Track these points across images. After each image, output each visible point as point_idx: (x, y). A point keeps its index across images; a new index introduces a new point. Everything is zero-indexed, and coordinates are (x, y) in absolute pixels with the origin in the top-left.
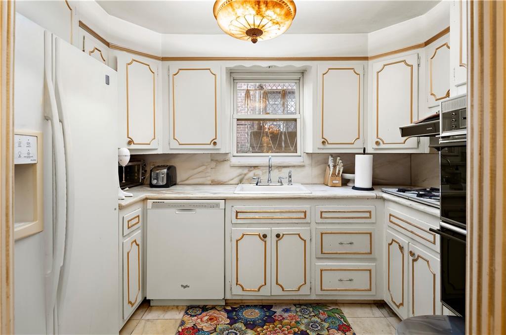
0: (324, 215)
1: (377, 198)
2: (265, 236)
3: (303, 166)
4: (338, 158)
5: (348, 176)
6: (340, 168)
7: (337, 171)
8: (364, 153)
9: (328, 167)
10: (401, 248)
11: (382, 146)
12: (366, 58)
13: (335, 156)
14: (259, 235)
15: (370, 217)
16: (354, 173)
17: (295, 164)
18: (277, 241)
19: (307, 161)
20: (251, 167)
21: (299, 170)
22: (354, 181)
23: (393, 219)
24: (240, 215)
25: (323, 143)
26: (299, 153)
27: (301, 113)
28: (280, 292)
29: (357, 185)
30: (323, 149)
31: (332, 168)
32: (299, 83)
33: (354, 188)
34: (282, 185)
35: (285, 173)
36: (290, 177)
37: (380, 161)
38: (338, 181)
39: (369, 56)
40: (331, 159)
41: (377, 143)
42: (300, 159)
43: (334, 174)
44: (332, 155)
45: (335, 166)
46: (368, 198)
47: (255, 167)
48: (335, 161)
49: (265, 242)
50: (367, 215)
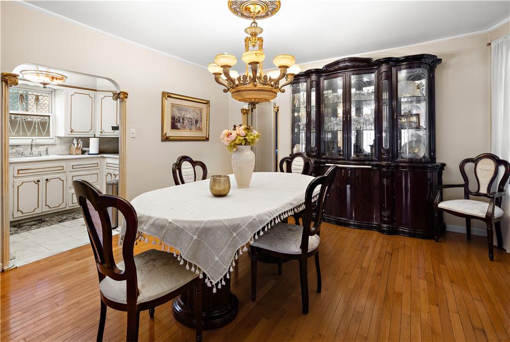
0: (74, 167)
1: (101, 157)
2: (38, 181)
3: (55, 145)
4: (80, 140)
5: (85, 149)
6: (81, 145)
7: (79, 147)
8: (95, 137)
9: (73, 145)
10: (111, 174)
11: (104, 134)
12: (96, 90)
13: (77, 138)
14: (34, 181)
15: (98, 166)
16: (89, 147)
17: (49, 143)
18: (46, 183)
19: (58, 141)
20: (14, 146)
21: (53, 147)
22: (89, 151)
23: (108, 165)
24: (20, 172)
25: (71, 131)
26: (51, 137)
27: (53, 112)
28: (48, 209)
29: (90, 153)
30: (71, 135)
31: (76, 145)
32: (52, 94)
33: (89, 154)
34: (41, 156)
35: (43, 149)
36: (47, 151)
37: (102, 141)
38: (80, 152)
39: (97, 89)
40: (75, 140)
41: (101, 132)
42: (53, 140)
43: (77, 148)
44: (76, 138)
45: (78, 144)
46: (97, 157)
47: (17, 146)
48: (78, 141)
49: (38, 184)
50: (97, 165)
